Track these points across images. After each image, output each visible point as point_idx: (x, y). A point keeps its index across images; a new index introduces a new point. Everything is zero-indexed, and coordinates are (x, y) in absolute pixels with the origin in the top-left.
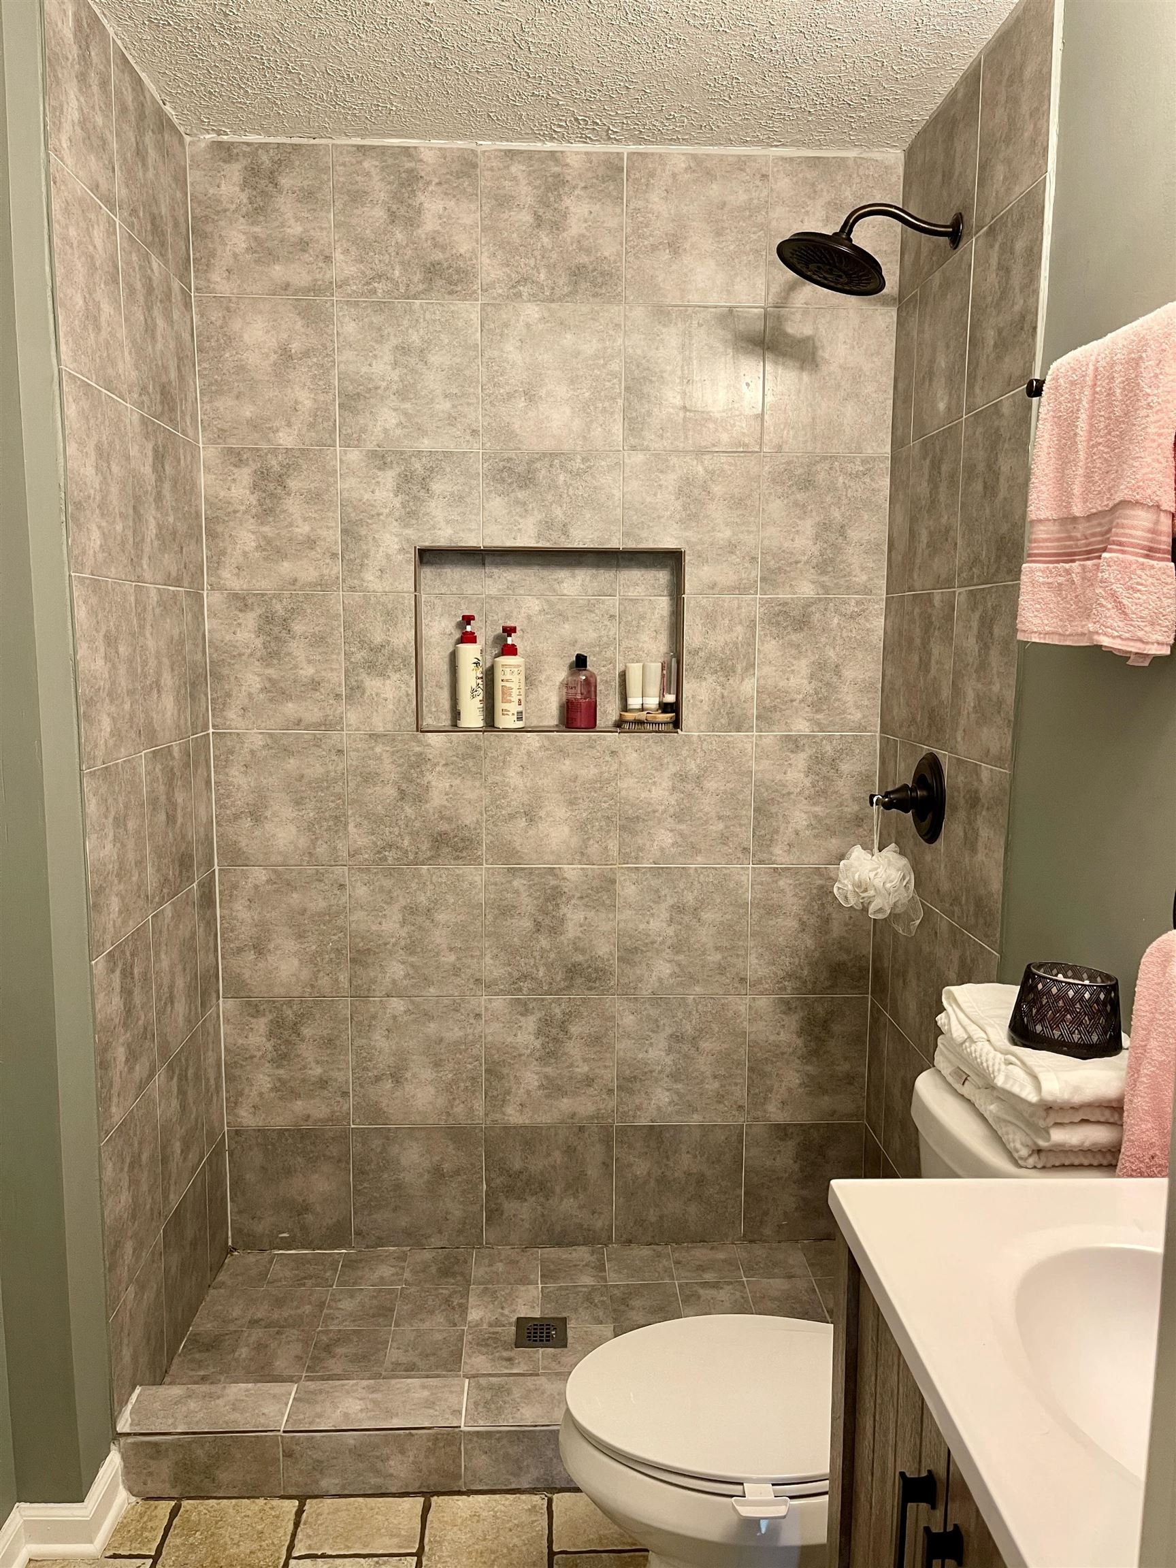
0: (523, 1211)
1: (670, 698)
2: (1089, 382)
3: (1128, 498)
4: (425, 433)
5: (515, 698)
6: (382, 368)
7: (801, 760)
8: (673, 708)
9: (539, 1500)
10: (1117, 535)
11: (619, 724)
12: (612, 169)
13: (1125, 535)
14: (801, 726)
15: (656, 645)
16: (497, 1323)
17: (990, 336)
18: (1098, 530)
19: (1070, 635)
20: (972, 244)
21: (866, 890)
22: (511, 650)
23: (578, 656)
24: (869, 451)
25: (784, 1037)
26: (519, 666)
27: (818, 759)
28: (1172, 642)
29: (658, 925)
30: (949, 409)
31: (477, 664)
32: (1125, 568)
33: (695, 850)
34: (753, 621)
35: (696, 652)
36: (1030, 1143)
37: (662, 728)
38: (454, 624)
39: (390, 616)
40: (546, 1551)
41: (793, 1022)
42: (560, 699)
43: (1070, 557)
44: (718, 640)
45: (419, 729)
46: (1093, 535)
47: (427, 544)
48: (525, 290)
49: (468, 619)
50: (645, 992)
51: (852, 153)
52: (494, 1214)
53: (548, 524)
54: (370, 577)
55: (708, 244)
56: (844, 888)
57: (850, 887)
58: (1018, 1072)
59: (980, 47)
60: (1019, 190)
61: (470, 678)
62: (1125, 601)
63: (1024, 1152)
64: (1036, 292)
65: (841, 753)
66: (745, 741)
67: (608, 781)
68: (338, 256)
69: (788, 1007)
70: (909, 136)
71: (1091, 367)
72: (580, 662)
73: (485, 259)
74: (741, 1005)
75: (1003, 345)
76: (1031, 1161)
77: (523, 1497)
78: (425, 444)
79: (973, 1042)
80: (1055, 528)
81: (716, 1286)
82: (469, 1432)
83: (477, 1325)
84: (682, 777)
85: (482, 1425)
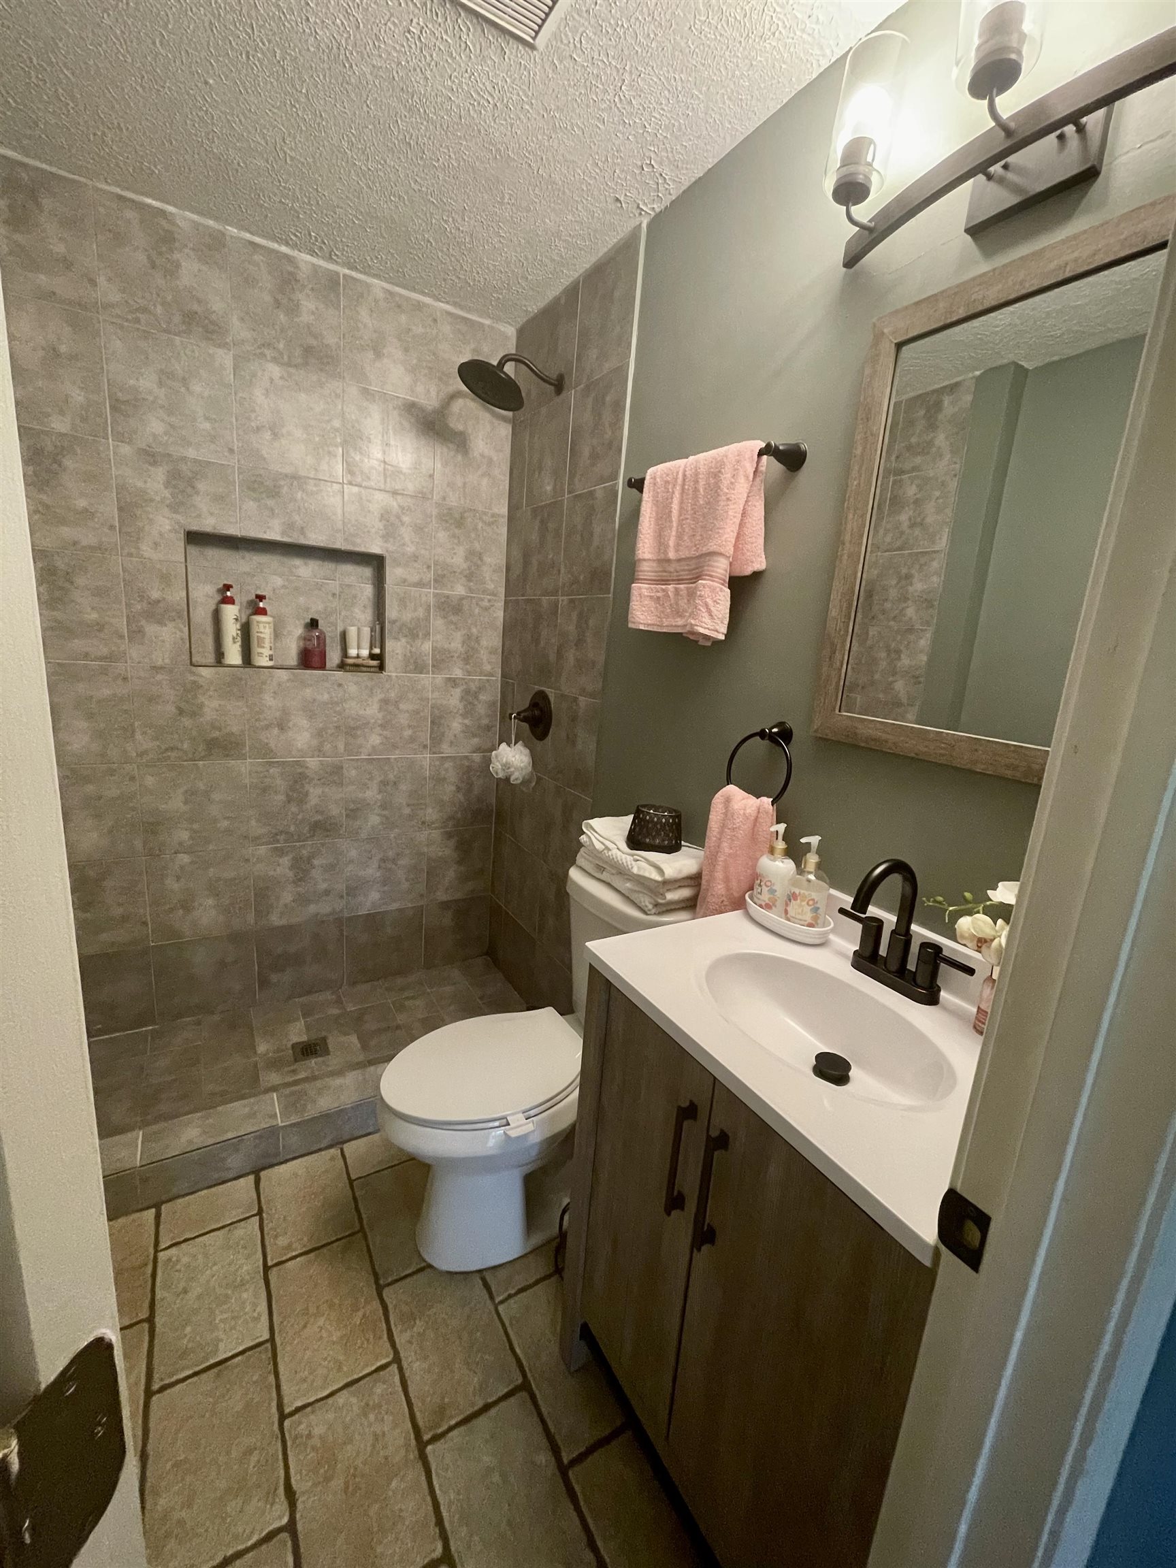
0: (286, 978)
1: (377, 651)
2: (680, 481)
3: (717, 550)
4: (189, 444)
5: (267, 645)
6: (147, 383)
7: (457, 692)
8: (380, 658)
9: (334, 1152)
10: (708, 571)
11: (342, 666)
12: (333, 282)
13: (713, 571)
14: (458, 673)
15: (364, 616)
16: (279, 1050)
17: (586, 451)
18: (686, 568)
19: (667, 626)
20: (572, 395)
21: (509, 768)
22: (263, 612)
23: (312, 620)
24: (496, 510)
25: (448, 852)
26: (269, 623)
27: (467, 692)
28: (725, 632)
29: (372, 794)
30: (554, 489)
31: (237, 619)
32: (713, 590)
33: (395, 746)
34: (430, 606)
35: (394, 622)
36: (653, 901)
37: (372, 669)
38: (215, 590)
39: (166, 579)
40: (347, 1181)
41: (452, 843)
42: (299, 647)
43: (665, 582)
44: (407, 616)
45: (192, 664)
46: (684, 570)
47: (195, 528)
48: (269, 353)
49: (228, 587)
50: (363, 835)
51: (487, 322)
52: (264, 983)
53: (290, 526)
54: (146, 550)
55: (399, 354)
56: (496, 767)
57: (500, 767)
58: (643, 864)
59: (581, 271)
60: (607, 366)
61: (231, 629)
62: (712, 609)
63: (650, 907)
64: (621, 428)
65: (481, 689)
66: (426, 679)
67: (337, 703)
68: (102, 280)
69: (449, 835)
70: (522, 320)
71: (680, 476)
72: (313, 624)
73: (235, 320)
74: (422, 836)
75: (594, 457)
76: (653, 911)
77: (323, 1153)
78: (191, 453)
79: (609, 850)
80: (655, 565)
81: (413, 998)
82: (284, 1126)
83: (265, 1055)
84: (385, 701)
85: (294, 1119)
